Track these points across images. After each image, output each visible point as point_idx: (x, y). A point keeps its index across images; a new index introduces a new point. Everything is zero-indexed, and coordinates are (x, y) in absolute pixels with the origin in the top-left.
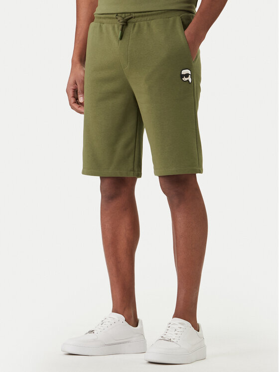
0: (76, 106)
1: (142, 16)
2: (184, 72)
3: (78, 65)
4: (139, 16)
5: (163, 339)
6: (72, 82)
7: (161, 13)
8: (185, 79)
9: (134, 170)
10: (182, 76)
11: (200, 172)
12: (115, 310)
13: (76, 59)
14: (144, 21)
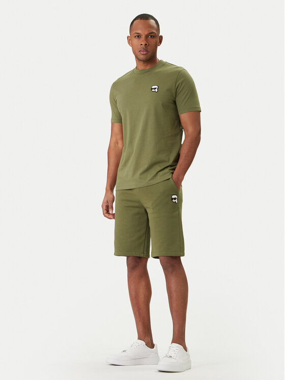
0: (107, 215)
3: (110, 192)
5: (166, 356)
6: (105, 201)
9: (144, 253)
11: (183, 255)
12: (139, 338)
13: (109, 188)
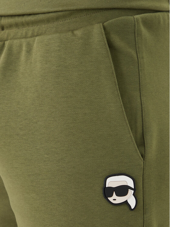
1: (17, 25)
2: (113, 182)
4: (10, 26)
7: (57, 18)
8: (116, 199)
10: (108, 192)
14: (21, 38)
